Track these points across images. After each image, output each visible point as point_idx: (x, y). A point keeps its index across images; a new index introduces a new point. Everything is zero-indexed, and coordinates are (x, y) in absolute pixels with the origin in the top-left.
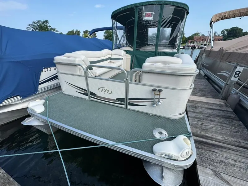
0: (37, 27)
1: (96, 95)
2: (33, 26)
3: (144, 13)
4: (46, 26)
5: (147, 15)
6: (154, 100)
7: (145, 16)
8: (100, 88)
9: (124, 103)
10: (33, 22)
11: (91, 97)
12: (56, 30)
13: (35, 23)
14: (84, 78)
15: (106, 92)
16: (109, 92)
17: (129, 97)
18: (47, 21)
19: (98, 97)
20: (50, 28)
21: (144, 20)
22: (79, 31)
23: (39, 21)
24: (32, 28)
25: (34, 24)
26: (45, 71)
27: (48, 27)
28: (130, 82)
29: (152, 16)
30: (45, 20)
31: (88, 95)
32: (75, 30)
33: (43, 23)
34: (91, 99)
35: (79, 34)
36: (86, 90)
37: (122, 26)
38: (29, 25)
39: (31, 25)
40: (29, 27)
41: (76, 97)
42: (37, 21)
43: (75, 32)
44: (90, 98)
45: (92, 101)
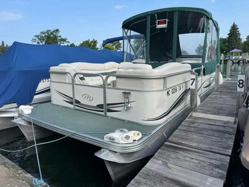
0: (45, 38)
1: (80, 102)
2: (39, 37)
3: (157, 21)
4: (55, 36)
5: (160, 22)
6: (125, 105)
7: (158, 24)
8: (83, 95)
9: (103, 110)
10: (41, 32)
11: (76, 105)
12: (67, 40)
13: (43, 33)
14: (71, 86)
15: (88, 99)
16: (91, 99)
17: (107, 103)
18: (57, 30)
19: (82, 104)
20: (60, 38)
21: (157, 28)
22: (96, 41)
23: (48, 31)
24: (38, 40)
25: (41, 35)
26: (43, 81)
27: (58, 37)
28: (107, 87)
29: (166, 24)
30: (56, 29)
31: (73, 103)
32: (91, 40)
33: (52, 33)
34: (76, 107)
35: (95, 45)
36: (72, 98)
37: (139, 34)
38: (36, 36)
39: (38, 36)
40: (35, 38)
41: (62, 106)
42: (45, 31)
43: (91, 42)
44: (74, 107)
45: (76, 110)
